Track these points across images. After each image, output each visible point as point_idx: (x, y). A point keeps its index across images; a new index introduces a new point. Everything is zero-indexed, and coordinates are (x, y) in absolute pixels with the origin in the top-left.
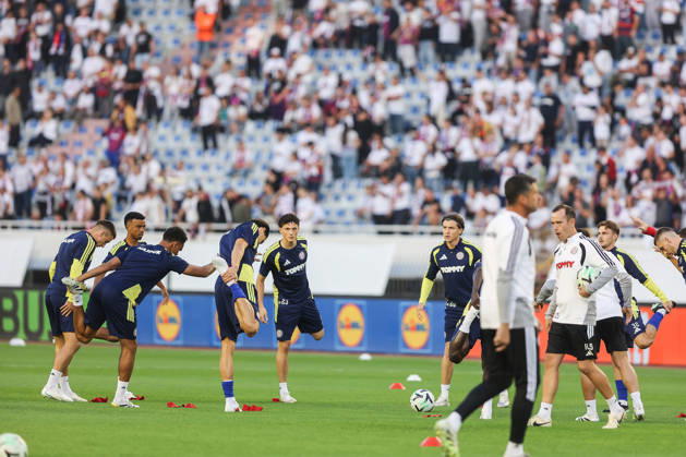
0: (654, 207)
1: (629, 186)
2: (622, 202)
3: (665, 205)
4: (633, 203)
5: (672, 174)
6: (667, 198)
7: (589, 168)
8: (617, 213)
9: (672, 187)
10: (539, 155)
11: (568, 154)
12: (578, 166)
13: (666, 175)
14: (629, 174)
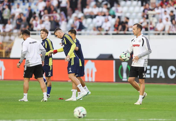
0: (49, 23)
1: (41, 16)
2: (38, 22)
3: (53, 23)
4: (42, 22)
5: (56, 12)
6: (54, 20)
7: (26, 10)
8: (36, 26)
9: (56, 16)
10: (6, 5)
11: (19, 5)
12: (22, 9)
13: (54, 12)
14: (40, 12)
